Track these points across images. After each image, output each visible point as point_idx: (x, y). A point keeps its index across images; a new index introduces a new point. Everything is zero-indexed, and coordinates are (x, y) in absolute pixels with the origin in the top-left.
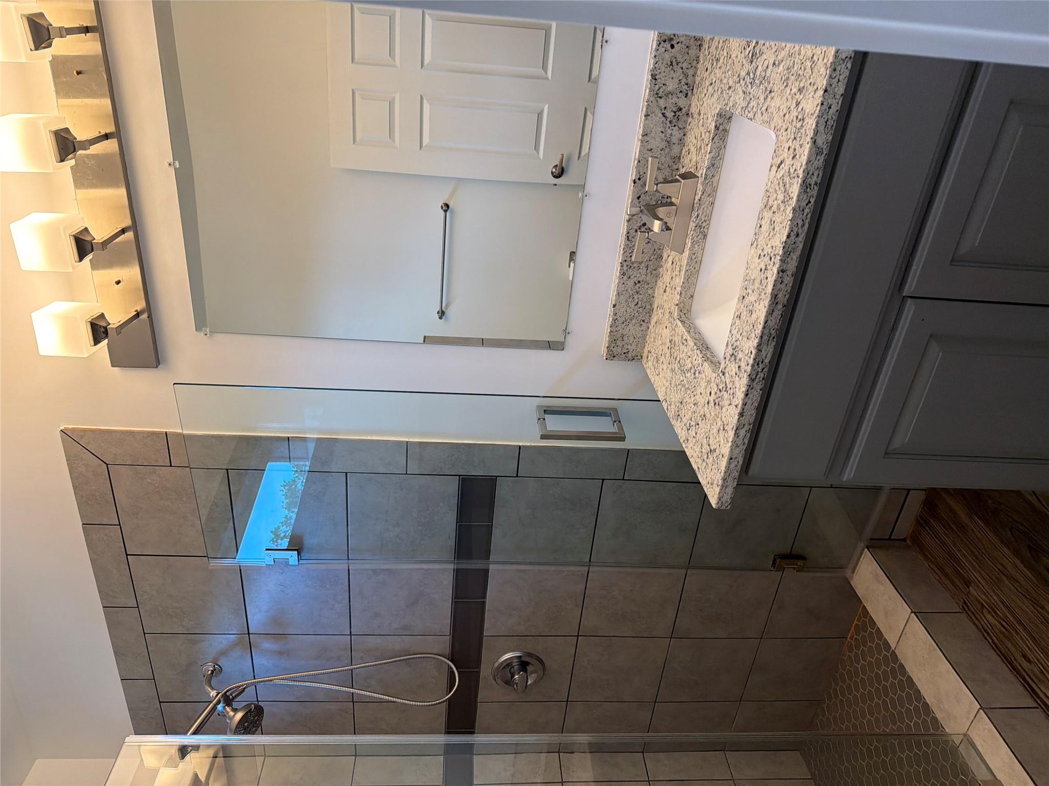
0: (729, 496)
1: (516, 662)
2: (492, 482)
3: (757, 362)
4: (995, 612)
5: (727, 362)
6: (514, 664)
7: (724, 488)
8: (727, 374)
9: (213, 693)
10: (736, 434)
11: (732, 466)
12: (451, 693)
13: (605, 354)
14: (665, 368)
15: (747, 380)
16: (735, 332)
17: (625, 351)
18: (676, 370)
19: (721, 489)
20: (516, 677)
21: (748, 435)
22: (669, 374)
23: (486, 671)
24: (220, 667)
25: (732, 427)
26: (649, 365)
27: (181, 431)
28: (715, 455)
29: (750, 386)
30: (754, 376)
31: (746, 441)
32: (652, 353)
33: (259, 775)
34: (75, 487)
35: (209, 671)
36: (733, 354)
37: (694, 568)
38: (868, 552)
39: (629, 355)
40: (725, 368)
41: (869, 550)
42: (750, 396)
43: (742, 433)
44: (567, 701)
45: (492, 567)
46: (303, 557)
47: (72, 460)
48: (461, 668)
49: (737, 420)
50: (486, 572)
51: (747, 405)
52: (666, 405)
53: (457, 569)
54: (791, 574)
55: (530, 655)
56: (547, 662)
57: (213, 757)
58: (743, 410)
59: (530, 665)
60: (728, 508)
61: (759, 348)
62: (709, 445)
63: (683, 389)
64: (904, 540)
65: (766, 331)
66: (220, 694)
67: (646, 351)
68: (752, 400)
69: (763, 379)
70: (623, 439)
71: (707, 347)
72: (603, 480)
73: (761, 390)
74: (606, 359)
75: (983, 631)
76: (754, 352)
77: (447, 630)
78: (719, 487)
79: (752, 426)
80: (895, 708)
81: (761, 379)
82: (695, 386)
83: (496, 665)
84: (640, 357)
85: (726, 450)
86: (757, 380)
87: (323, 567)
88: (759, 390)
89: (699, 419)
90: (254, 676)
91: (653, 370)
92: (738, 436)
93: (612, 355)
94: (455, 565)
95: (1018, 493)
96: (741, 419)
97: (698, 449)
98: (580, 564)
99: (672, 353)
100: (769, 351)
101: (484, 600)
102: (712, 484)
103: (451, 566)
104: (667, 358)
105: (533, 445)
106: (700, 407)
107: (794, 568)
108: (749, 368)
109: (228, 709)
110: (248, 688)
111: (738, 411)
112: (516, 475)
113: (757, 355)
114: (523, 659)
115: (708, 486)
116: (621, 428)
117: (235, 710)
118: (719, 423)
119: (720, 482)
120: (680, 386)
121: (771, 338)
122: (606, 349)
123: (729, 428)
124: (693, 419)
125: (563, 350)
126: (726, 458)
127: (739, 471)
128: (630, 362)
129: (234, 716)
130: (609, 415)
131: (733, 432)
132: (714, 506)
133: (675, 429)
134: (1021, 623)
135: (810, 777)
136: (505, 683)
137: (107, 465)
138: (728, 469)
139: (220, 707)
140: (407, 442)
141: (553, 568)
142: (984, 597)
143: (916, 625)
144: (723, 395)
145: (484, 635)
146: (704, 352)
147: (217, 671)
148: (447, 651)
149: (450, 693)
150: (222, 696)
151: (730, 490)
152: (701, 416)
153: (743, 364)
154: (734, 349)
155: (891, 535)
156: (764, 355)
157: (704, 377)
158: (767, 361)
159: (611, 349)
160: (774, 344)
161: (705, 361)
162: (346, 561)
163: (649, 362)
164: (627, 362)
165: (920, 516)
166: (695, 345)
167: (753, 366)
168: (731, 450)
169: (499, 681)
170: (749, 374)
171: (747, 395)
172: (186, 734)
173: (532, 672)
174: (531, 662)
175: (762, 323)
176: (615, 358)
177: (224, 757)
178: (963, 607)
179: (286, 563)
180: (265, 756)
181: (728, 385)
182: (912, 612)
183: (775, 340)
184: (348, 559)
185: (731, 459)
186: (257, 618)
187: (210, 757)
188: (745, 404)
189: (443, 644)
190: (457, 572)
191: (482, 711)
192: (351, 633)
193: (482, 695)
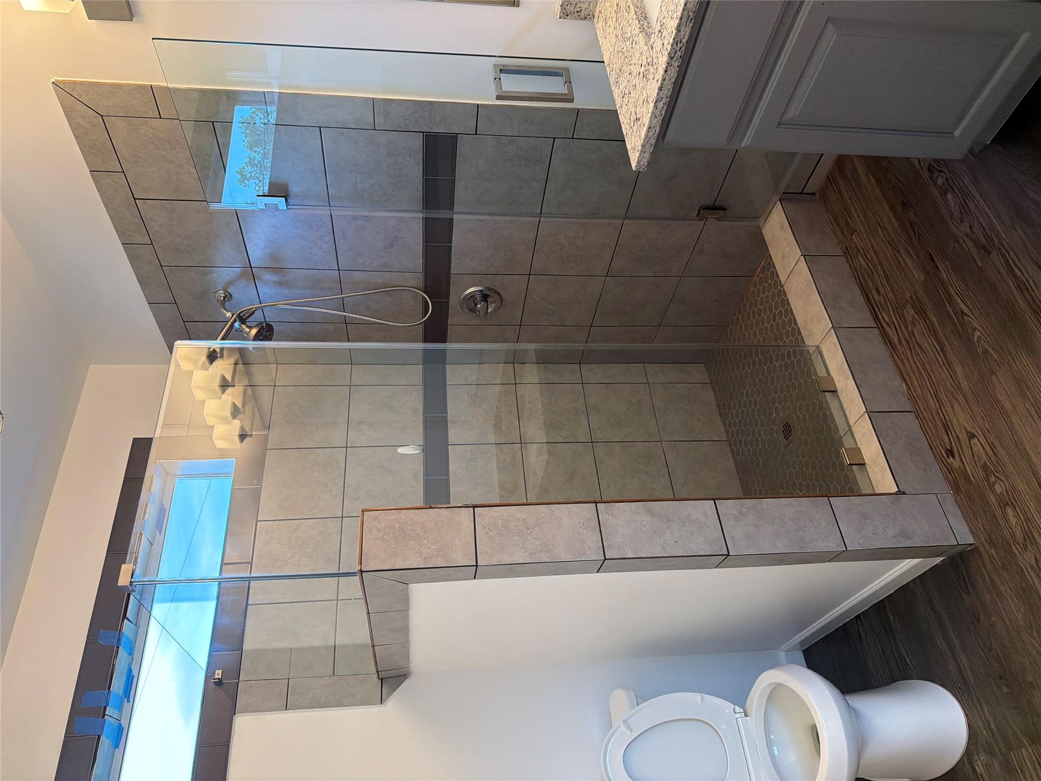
0: (646, 161)
1: (479, 296)
2: (453, 139)
3: (676, 42)
4: (866, 256)
5: (656, 38)
6: (477, 296)
7: (642, 153)
8: (654, 49)
9: (229, 314)
10: (655, 106)
11: (651, 133)
12: (427, 317)
13: (559, 13)
14: (611, 32)
15: (667, 57)
16: (663, 9)
17: (579, 9)
18: (619, 36)
19: (640, 154)
20: (479, 306)
21: (665, 107)
22: (614, 39)
23: (453, 301)
24: (229, 293)
25: (652, 100)
26: (599, 25)
27: (166, 85)
28: (639, 123)
29: (669, 63)
30: (673, 55)
31: (663, 112)
32: (603, 15)
33: (274, 378)
34: (76, 137)
35: (221, 297)
36: (660, 31)
37: (629, 218)
38: (780, 205)
39: (582, 14)
40: (654, 43)
41: (781, 203)
42: (669, 72)
43: (660, 105)
44: (520, 325)
45: (456, 217)
46: (290, 202)
47: (69, 111)
48: (435, 299)
49: (656, 94)
50: (451, 220)
51: (665, 81)
52: (609, 70)
53: (425, 218)
54: (712, 223)
55: (490, 289)
56: (504, 295)
57: (235, 364)
58: (662, 85)
59: (490, 298)
60: (645, 170)
61: (678, 30)
62: (636, 114)
63: (622, 57)
64: (814, 194)
65: (686, 13)
66: (235, 315)
67: (598, 11)
68: (670, 76)
69: (680, 57)
70: (571, 101)
71: (646, 17)
72: (554, 138)
73: (678, 67)
74: (560, 18)
75: (854, 270)
76: (674, 33)
77: (420, 268)
78: (639, 152)
79: (668, 99)
80: (778, 330)
81: (679, 57)
82: (631, 56)
83: (462, 297)
84: (592, 17)
85: (646, 121)
86: (675, 58)
87: (308, 212)
88: (676, 67)
89: (632, 88)
90: (260, 302)
91: (602, 32)
92: (657, 108)
93: (565, 14)
94: (424, 214)
95: (908, 159)
96: (660, 92)
97: (628, 117)
98: (533, 215)
99: (617, 18)
100: (686, 32)
101: (449, 244)
102: (634, 149)
103: (421, 215)
104: (613, 22)
105: (490, 103)
106: (633, 77)
107: (715, 218)
108: (669, 47)
109: (243, 326)
110: (257, 311)
111: (658, 86)
112: (475, 133)
113: (677, 35)
114: (485, 292)
115: (632, 151)
116: (570, 89)
117: (250, 327)
118: (645, 95)
119: (640, 148)
120: (620, 54)
121: (690, 19)
122: (560, 7)
123: (650, 100)
124: (627, 88)
125: (519, 6)
126: (646, 127)
127: (656, 138)
128: (582, 21)
129: (250, 331)
130: (561, 75)
131: (653, 104)
132: (634, 169)
133: (614, 95)
134: (882, 265)
135: (709, 382)
136: (470, 311)
137: (102, 116)
138: (647, 137)
139: (237, 325)
140: (373, 99)
141: (508, 218)
142: (861, 244)
143: (803, 265)
144: (650, 69)
145: (452, 273)
146: (642, 22)
147: (228, 297)
148: (421, 283)
149: (425, 317)
150: (237, 316)
151: (647, 155)
152: (633, 86)
153: (666, 43)
154: (661, 26)
155: (803, 190)
156: (683, 36)
157: (638, 48)
158: (684, 41)
159: (564, 7)
160: (691, 25)
161: (641, 32)
162: (328, 208)
163: (600, 23)
164: (580, 21)
165: (830, 173)
166: (635, 14)
167: (672, 45)
168: (651, 120)
169: (465, 309)
170: (668, 53)
171: (666, 71)
172: (216, 339)
173: (491, 303)
174: (490, 295)
175: (683, 6)
176: (569, 16)
177: (244, 364)
178: (844, 251)
179: (276, 208)
180: (277, 363)
181: (654, 60)
182: (802, 255)
183: (692, 21)
184: (330, 206)
185: (650, 128)
186: (257, 253)
187: (232, 364)
188: (664, 80)
189: (417, 279)
190: (426, 221)
191: (451, 331)
192: (339, 268)
193: (451, 320)
